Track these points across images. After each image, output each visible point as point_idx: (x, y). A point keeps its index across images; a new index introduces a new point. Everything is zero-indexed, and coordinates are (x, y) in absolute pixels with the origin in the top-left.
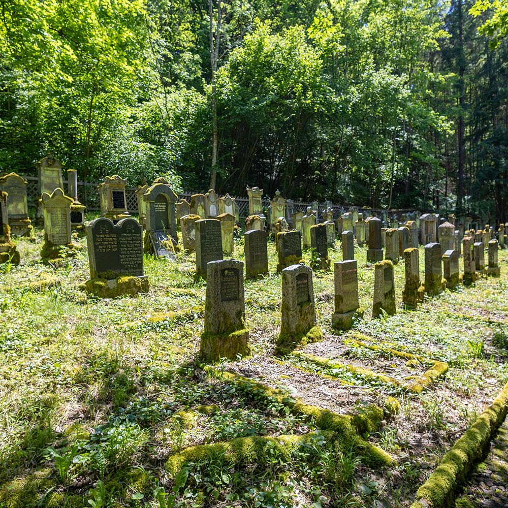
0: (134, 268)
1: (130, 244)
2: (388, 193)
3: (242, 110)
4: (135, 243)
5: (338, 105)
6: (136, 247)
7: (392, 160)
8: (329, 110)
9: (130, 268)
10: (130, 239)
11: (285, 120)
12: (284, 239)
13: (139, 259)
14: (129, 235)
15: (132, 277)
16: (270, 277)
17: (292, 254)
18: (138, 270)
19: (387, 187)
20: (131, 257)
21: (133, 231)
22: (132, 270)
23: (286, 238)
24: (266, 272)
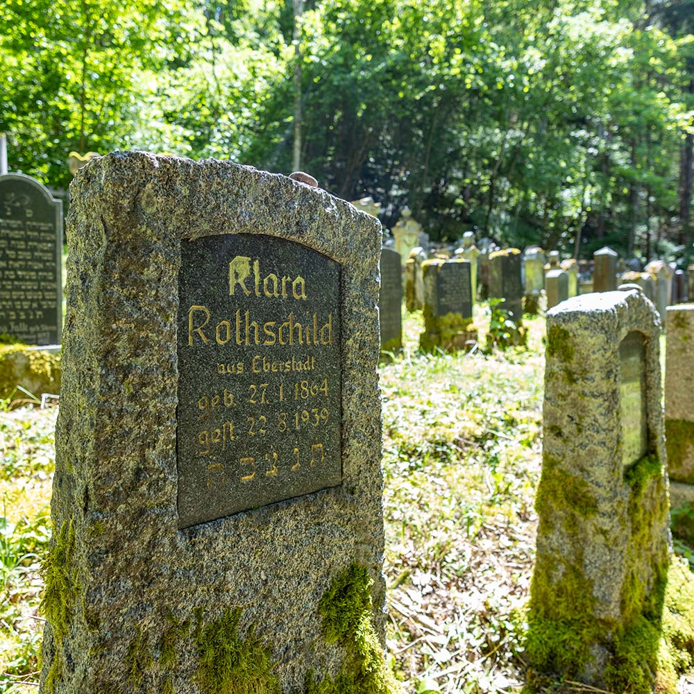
0: (30, 323)
1: (16, 250)
2: (574, 234)
3: (343, 79)
4: (34, 249)
5: (507, 75)
6: (40, 260)
7: (585, 181)
8: (491, 84)
9: (17, 321)
10: (16, 234)
11: (418, 97)
12: (437, 275)
13: (48, 295)
14: (14, 223)
15: (17, 347)
16: (409, 360)
17: (454, 311)
18: (45, 328)
19: (572, 225)
20: (18, 289)
21: (29, 213)
22: (23, 327)
23: (443, 274)
24: (399, 349)
